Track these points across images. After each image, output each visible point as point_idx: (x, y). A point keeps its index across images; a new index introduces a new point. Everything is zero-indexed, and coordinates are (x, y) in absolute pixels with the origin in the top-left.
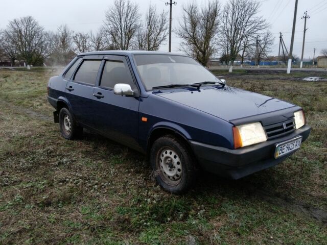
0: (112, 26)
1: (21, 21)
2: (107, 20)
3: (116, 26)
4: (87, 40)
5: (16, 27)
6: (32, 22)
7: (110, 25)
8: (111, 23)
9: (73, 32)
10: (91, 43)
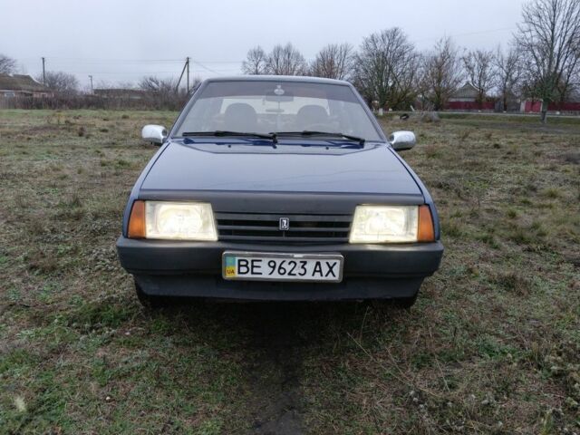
0: (534, 33)
1: (382, 36)
2: (526, 22)
3: (541, 32)
4: (489, 64)
5: (372, 47)
6: (397, 37)
7: (530, 30)
8: (532, 28)
9: (465, 49)
10: (496, 68)
